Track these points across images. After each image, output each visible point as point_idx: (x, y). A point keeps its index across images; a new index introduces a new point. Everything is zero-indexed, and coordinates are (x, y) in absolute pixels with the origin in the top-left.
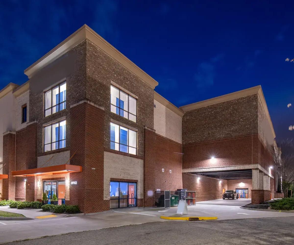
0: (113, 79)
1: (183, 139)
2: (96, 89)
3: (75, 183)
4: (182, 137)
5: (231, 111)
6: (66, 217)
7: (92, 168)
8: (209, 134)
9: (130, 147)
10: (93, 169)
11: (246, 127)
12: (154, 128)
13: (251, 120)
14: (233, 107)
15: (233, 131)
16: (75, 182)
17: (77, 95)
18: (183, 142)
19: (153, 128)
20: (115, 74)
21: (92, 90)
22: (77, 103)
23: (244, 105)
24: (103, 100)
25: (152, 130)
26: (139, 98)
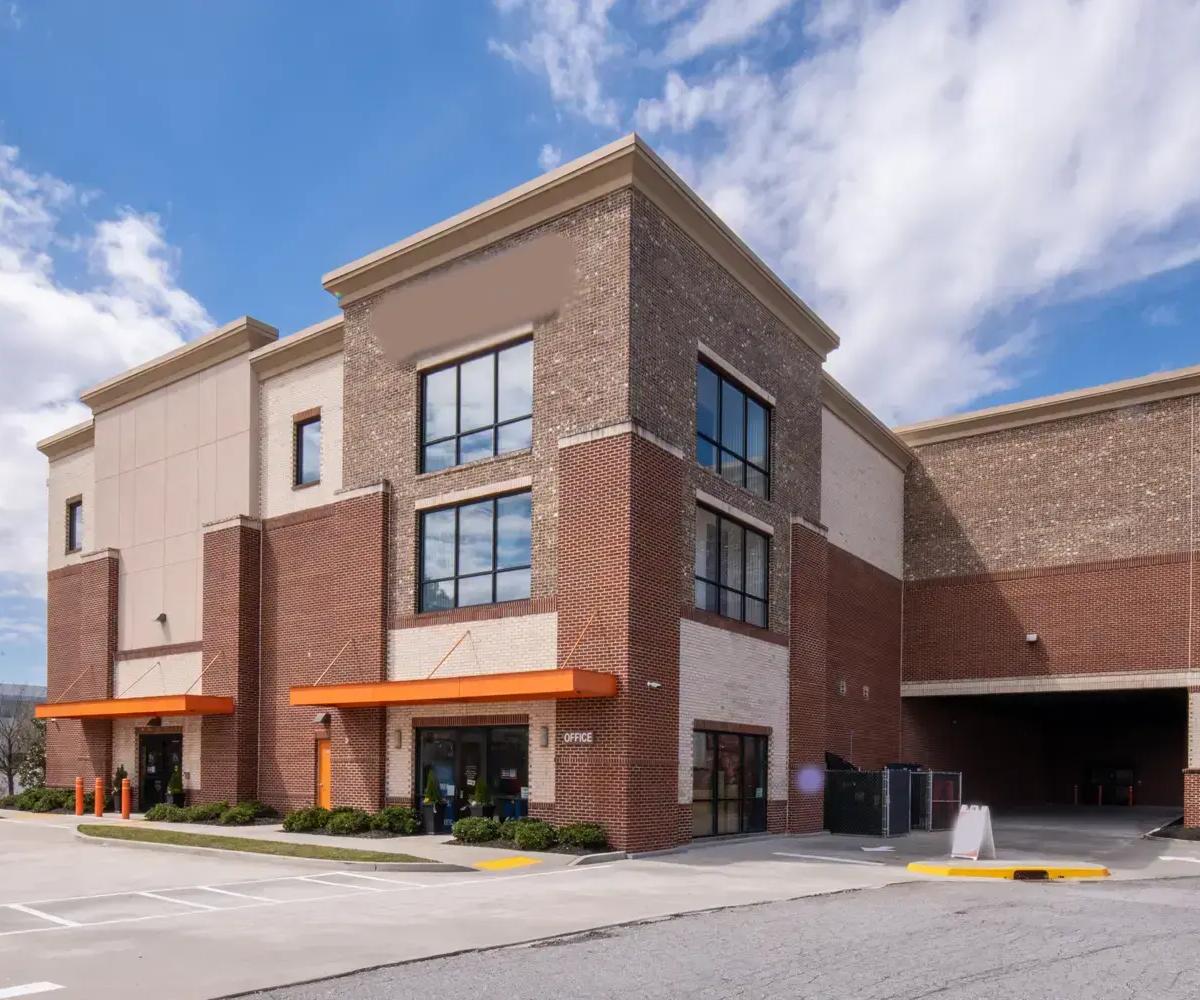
0: (703, 336)
1: (906, 560)
2: (656, 378)
3: (585, 737)
4: (905, 553)
5: (1107, 454)
6: (578, 864)
7: (649, 684)
8: (1016, 542)
9: (750, 596)
10: (652, 688)
11: (1169, 520)
12: (822, 522)
13: (1188, 496)
14: (1116, 441)
15: (1113, 535)
16: (584, 734)
17: (589, 399)
18: (907, 572)
19: (819, 518)
20: (710, 313)
21: (645, 384)
22: (595, 433)
23: (1162, 433)
24: (676, 420)
25: (817, 530)
26: (778, 401)
